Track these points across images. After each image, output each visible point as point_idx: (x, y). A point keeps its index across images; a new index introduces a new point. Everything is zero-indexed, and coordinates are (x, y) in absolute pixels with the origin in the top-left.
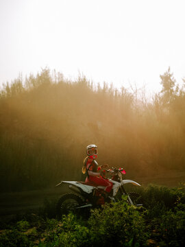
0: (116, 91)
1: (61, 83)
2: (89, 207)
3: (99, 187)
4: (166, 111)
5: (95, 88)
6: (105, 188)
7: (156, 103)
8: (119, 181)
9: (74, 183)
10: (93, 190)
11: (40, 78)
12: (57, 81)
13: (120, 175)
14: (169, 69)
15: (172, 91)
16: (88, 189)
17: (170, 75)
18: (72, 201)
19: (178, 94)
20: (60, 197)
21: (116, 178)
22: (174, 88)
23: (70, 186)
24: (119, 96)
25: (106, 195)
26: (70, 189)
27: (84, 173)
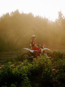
0: (42, 17)
1: (23, 14)
2: (33, 57)
3: (36, 51)
4: (60, 24)
5: (35, 16)
6: (38, 51)
7: (56, 21)
8: (43, 49)
9: (27, 49)
10: (34, 52)
11: (15, 12)
12: (22, 13)
15: (62, 17)
16: (32, 51)
17: (61, 12)
18: (27, 55)
19: (64, 18)
20: (22, 54)
21: (42, 48)
23: (26, 50)
24: (43, 19)
25: (38, 53)
26: (26, 51)
27: (31, 46)
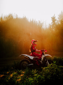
0: (37, 22)
2: (32, 65)
3: (36, 57)
6: (38, 58)
14: (54, 15)
15: (55, 23)
25: (39, 60)
26: (25, 57)
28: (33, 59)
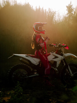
0: (46, 10)
9: (23, 56)
13: (63, 49)
14: (71, 3)
15: (72, 14)
16: (35, 61)
17: (71, 6)
22: (73, 13)
27: (33, 48)
28: (38, 63)
